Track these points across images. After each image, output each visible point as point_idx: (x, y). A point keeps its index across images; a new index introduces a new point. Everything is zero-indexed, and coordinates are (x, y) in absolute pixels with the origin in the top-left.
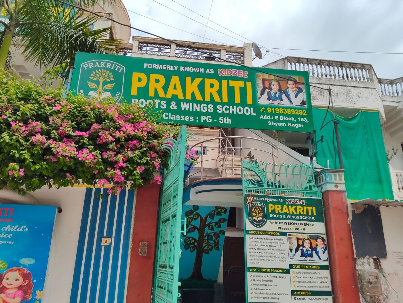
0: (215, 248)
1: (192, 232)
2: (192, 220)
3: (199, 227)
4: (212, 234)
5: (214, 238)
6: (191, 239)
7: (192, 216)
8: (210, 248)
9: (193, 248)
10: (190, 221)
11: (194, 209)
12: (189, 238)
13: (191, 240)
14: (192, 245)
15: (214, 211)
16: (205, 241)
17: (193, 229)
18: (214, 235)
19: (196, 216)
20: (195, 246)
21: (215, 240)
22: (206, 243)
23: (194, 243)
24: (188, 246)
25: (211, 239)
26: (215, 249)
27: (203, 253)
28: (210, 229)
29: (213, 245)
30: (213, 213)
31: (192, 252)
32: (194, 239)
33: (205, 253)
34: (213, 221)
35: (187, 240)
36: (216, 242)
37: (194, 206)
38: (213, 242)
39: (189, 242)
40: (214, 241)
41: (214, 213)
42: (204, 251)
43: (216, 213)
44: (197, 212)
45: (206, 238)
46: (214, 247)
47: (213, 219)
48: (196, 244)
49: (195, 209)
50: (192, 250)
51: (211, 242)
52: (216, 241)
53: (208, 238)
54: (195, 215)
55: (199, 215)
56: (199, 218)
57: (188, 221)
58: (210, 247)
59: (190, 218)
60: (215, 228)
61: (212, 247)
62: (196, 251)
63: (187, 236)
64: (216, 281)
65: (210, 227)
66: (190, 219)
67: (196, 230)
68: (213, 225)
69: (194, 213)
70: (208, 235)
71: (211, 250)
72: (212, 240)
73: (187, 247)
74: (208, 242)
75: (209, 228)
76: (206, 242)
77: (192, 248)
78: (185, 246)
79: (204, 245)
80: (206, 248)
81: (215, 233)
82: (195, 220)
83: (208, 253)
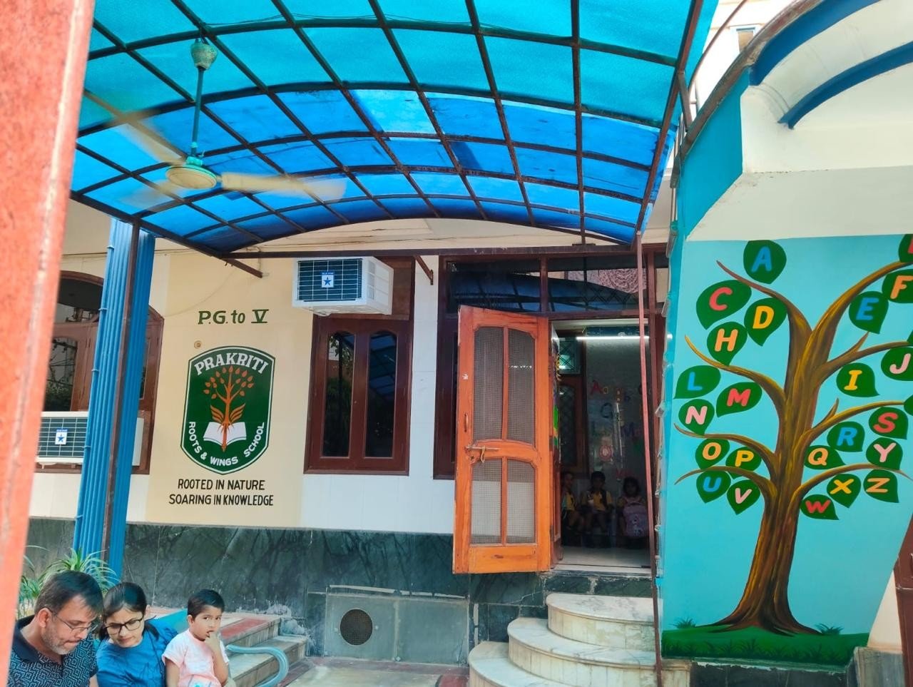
0: (872, 489)
1: (737, 408)
2: (740, 344)
3: (780, 383)
4: (863, 419)
5: (870, 437)
6: (734, 446)
7: (739, 317)
8: (842, 491)
9: (749, 491)
10: (725, 344)
11: (754, 269)
12: (723, 440)
13: (735, 453)
14: (742, 478)
15: (889, 275)
16: (819, 455)
17: (748, 392)
18: (873, 422)
19: (764, 315)
20: (757, 485)
21: (877, 447)
22: (820, 467)
23: (754, 464)
24: (718, 481)
25: (850, 443)
26: (873, 495)
27: (801, 514)
28: (852, 386)
29: (862, 475)
30: (877, 287)
31: (738, 508)
32: (750, 445)
33: (816, 515)
34: (873, 340)
35: (712, 451)
36: (883, 459)
37: (753, 249)
38: (867, 462)
39: (722, 463)
40: (873, 455)
41: (888, 286)
42: (808, 503)
43: (899, 286)
44: (777, 286)
45: (822, 440)
46: (867, 485)
47: (877, 330)
48: (762, 471)
49: (762, 267)
50: (739, 500)
51: (848, 458)
52: (884, 453)
53: (832, 438)
54: (760, 310)
55: (783, 307)
56: (786, 323)
57: (718, 348)
58: (843, 486)
59: (729, 328)
60: (881, 380)
61: (855, 487)
62: (760, 504)
63: (711, 430)
64: (863, 639)
65: (855, 374)
66: (727, 335)
67: (765, 396)
68: (874, 362)
69: (756, 296)
70: (837, 424)
71: (847, 500)
72: (857, 447)
73: (712, 485)
74: (834, 460)
75: (843, 382)
76: (822, 461)
77: (738, 491)
78: (700, 483)
79: (808, 475)
80: (821, 489)
81: (883, 408)
82: (760, 337)
83: (830, 514)
